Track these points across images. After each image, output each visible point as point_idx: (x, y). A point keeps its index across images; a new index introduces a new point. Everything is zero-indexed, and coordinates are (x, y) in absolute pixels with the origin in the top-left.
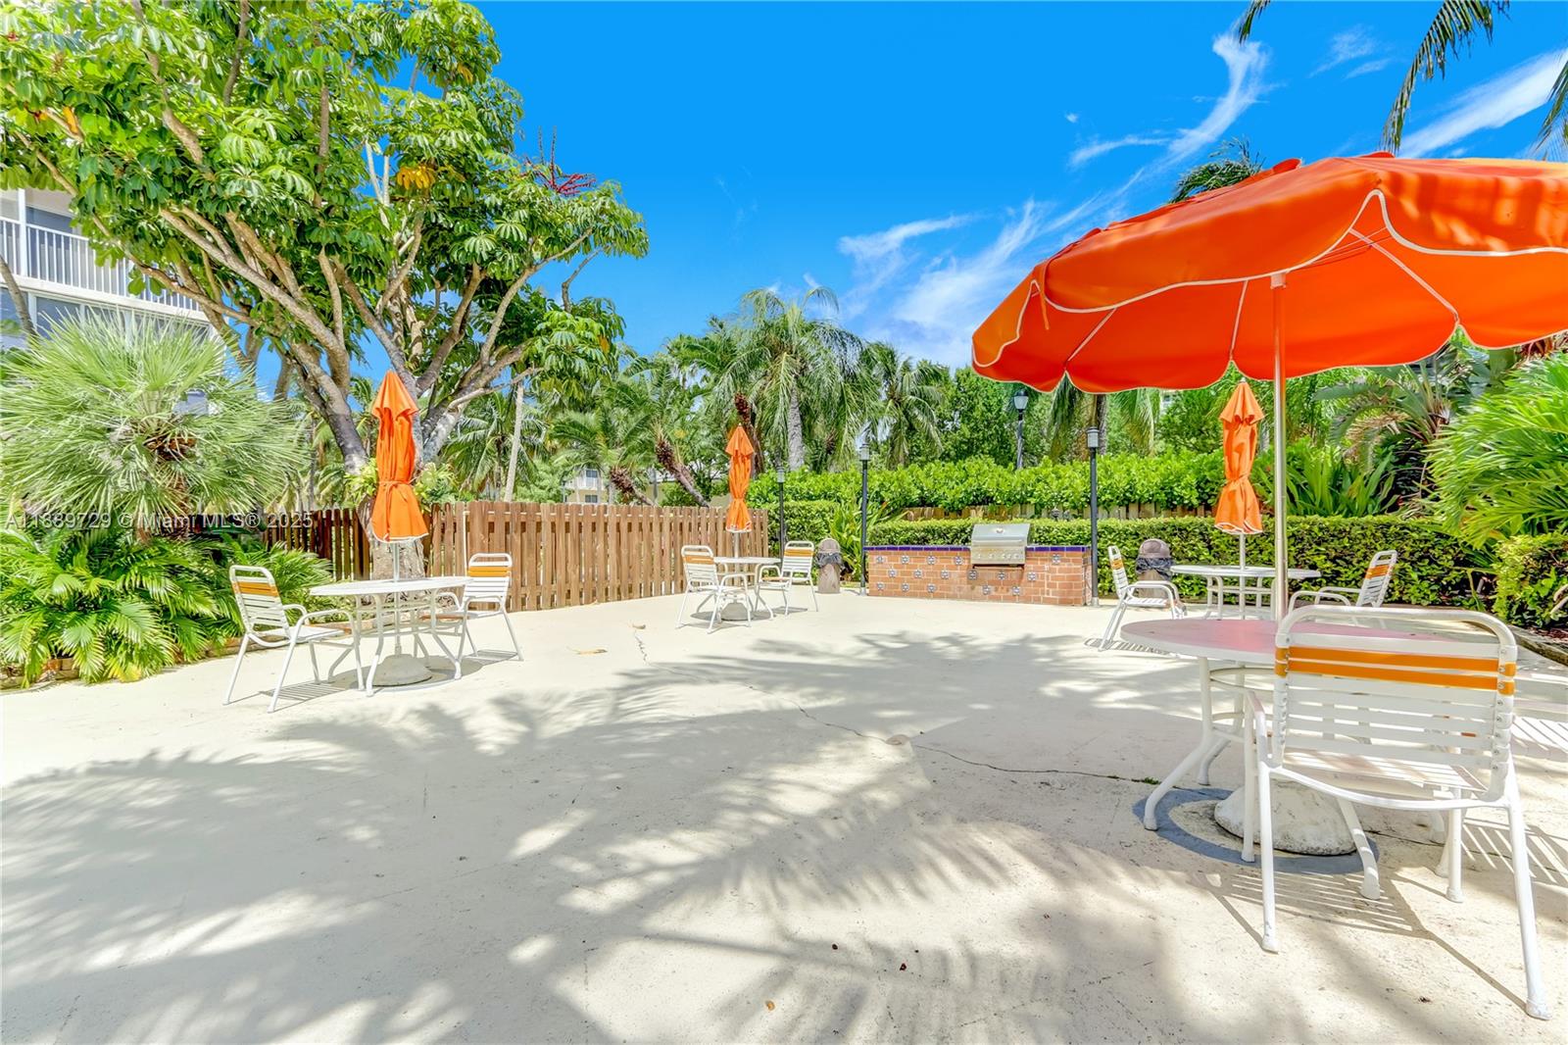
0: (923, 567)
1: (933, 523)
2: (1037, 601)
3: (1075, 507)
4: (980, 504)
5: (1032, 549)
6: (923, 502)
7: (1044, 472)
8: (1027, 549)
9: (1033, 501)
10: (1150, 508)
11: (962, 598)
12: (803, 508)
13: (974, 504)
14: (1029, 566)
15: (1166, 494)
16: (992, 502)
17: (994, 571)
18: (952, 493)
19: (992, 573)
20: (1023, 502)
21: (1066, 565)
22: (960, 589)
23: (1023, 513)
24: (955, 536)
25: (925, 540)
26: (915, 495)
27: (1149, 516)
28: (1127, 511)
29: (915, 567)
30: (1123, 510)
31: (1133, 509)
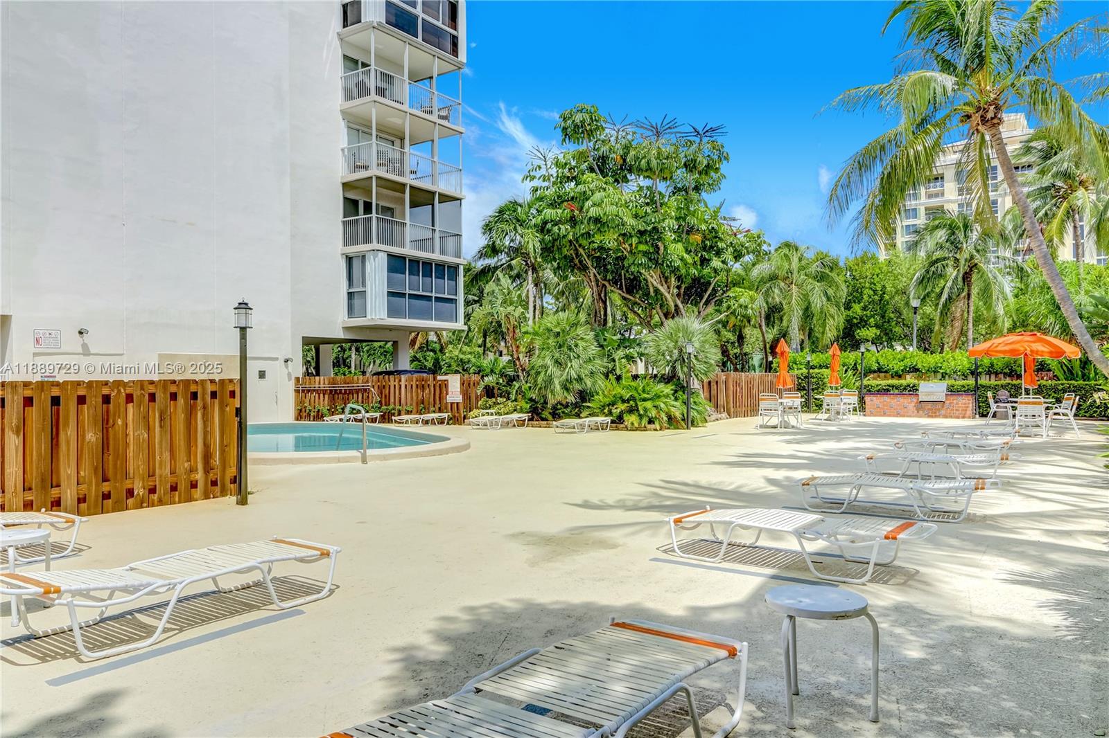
0: (894, 403)
1: (891, 382)
2: (951, 417)
3: (963, 375)
4: (911, 372)
5: (948, 395)
6: (880, 370)
7: (947, 357)
8: (946, 395)
9: (941, 371)
10: (1001, 376)
11: (914, 417)
12: (819, 373)
13: (909, 372)
14: (948, 402)
15: (1009, 369)
16: (920, 371)
17: (930, 404)
18: (898, 366)
19: (929, 406)
20: (935, 372)
21: (964, 401)
22: (913, 412)
23: (935, 377)
24: (905, 389)
25: (888, 390)
26: (875, 367)
27: (1000, 380)
28: (990, 378)
29: (890, 402)
30: (988, 376)
31: (993, 376)
